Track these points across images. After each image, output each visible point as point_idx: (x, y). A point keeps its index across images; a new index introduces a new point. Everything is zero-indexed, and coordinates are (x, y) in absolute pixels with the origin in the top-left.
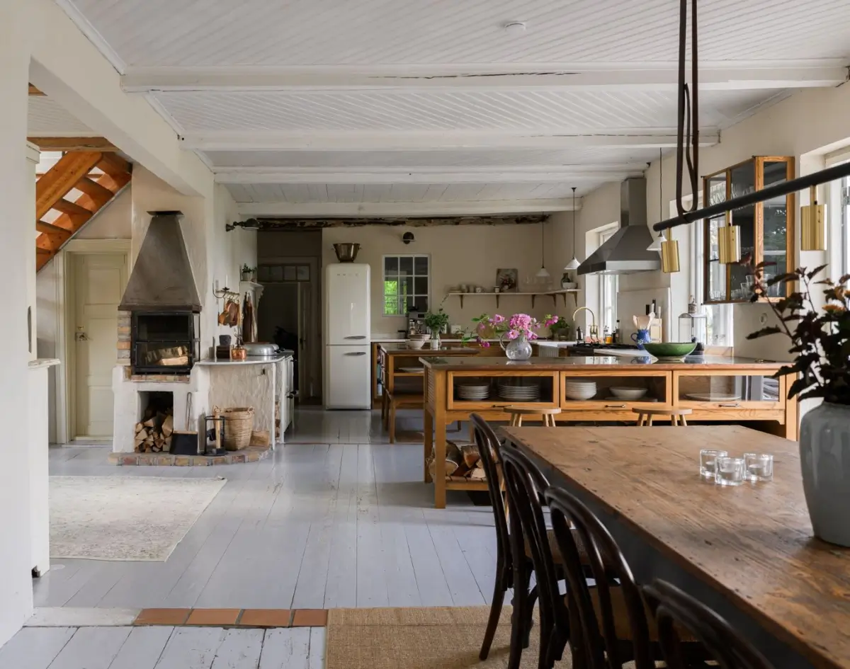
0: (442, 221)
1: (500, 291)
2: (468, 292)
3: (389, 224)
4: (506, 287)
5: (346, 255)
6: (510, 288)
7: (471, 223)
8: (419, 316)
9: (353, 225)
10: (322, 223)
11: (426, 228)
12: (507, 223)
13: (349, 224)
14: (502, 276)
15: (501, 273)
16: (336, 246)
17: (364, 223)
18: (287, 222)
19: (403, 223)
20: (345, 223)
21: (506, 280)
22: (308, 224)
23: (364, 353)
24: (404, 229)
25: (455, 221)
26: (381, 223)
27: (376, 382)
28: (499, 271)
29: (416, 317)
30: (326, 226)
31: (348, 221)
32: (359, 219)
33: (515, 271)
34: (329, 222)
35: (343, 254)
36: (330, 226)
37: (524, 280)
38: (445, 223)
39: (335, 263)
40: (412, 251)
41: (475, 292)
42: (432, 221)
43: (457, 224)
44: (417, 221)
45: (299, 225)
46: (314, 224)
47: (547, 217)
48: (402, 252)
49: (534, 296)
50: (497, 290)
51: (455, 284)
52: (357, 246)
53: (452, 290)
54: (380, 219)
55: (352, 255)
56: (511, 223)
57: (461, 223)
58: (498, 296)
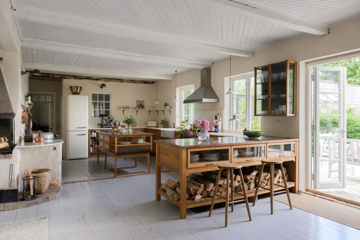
0: (116, 80)
1: (139, 109)
2: (127, 109)
3: (94, 80)
4: (140, 107)
5: (75, 91)
6: (142, 108)
7: (127, 82)
8: (108, 118)
9: (77, 79)
10: (63, 77)
11: (109, 82)
12: (141, 83)
13: (76, 78)
14: (139, 103)
15: (138, 102)
16: (71, 87)
17: (83, 79)
18: (45, 75)
19: (100, 80)
20: (74, 78)
21: (140, 105)
22: (56, 76)
23: (85, 134)
24: (101, 82)
25: (121, 80)
26: (90, 79)
27: (90, 146)
28: (137, 101)
29: (107, 119)
30: (65, 78)
31: (75, 77)
32: (81, 76)
33: (143, 101)
34: (66, 77)
35: (75, 90)
36: (67, 78)
37: (146, 105)
38: (117, 81)
39: (70, 94)
40: (104, 92)
41: (129, 109)
42: (112, 80)
43: (122, 82)
44: (106, 79)
45: (51, 77)
46: (59, 77)
47: (155, 82)
48: (99, 91)
49: (150, 111)
50: (137, 108)
51: (121, 106)
52: (81, 88)
53: (120, 108)
54: (90, 77)
55: (79, 92)
56: (142, 83)
57: (123, 82)
58: (137, 111)
